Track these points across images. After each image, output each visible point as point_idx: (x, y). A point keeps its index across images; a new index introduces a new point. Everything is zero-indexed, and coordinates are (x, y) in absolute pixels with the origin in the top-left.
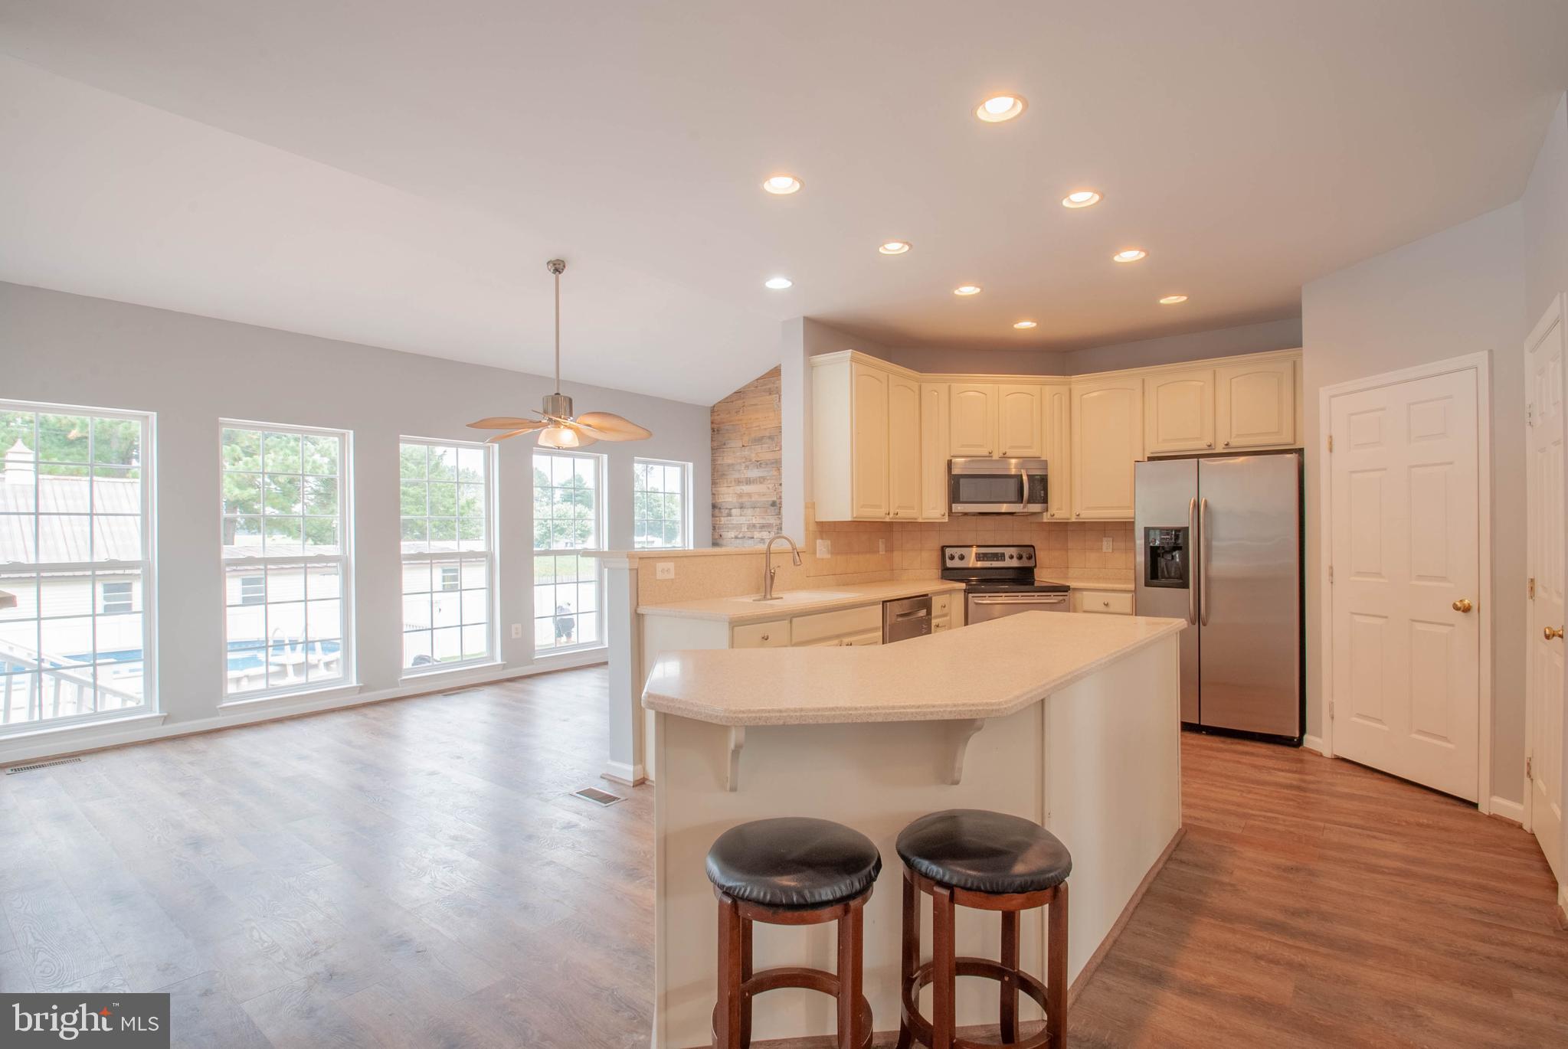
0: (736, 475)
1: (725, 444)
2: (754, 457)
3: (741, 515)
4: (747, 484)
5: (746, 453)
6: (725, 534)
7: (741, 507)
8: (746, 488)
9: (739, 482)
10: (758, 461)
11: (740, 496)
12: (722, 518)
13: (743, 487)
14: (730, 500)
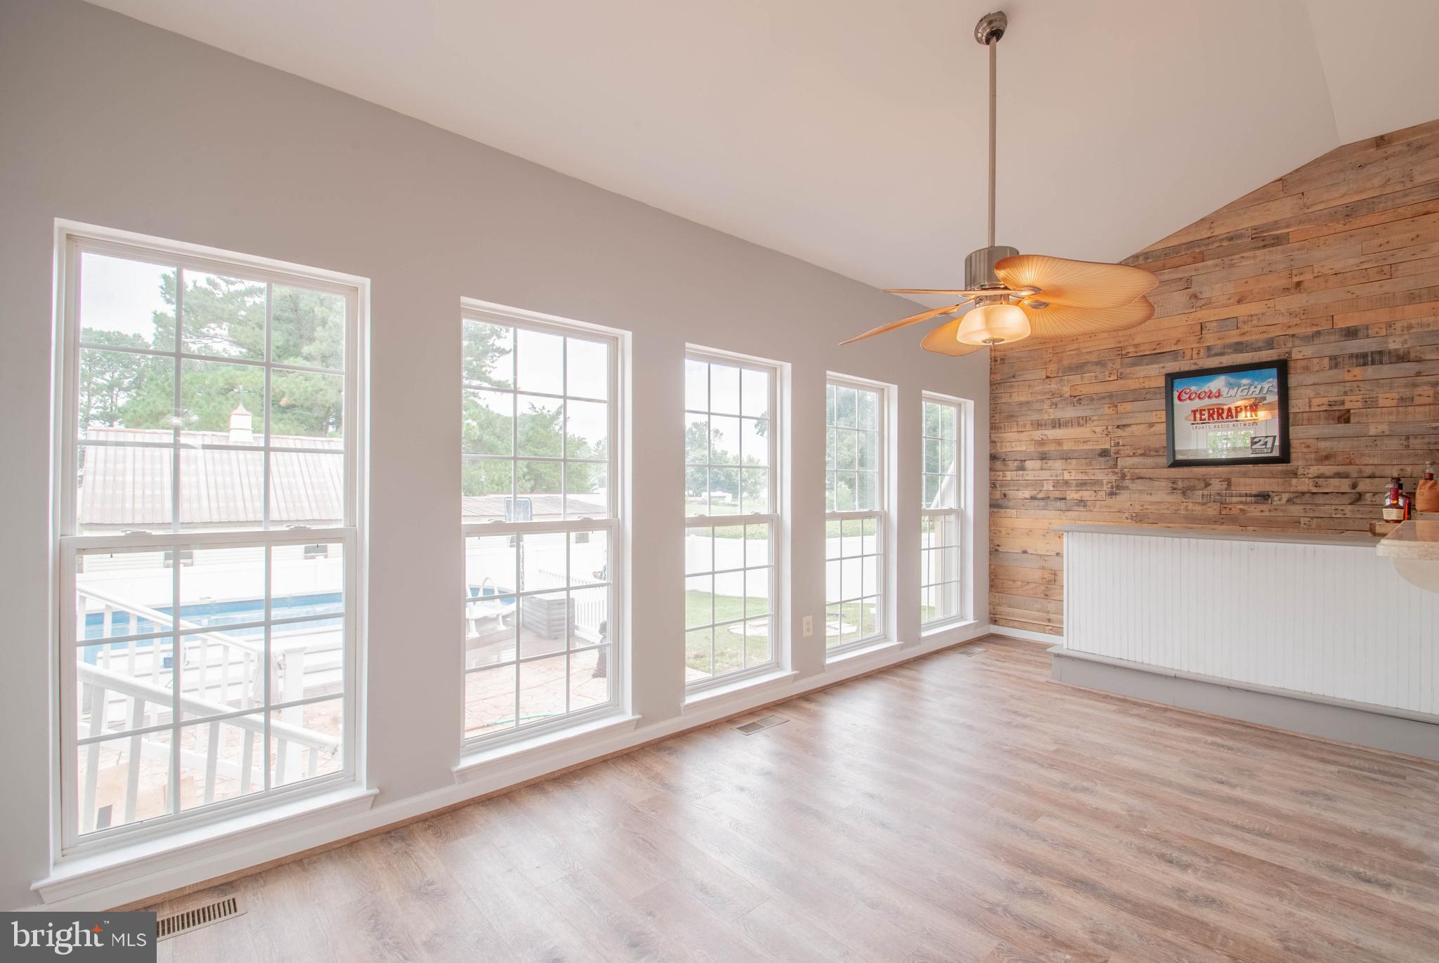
0: (1035, 417)
1: (1014, 377)
2: (1066, 390)
3: (1042, 469)
4: (1054, 427)
5: (1053, 386)
6: (1011, 494)
7: (1044, 457)
8: (1052, 434)
9: (1039, 425)
10: (1075, 397)
11: (1042, 443)
12: (1008, 473)
13: (1046, 432)
14: (1023, 448)
